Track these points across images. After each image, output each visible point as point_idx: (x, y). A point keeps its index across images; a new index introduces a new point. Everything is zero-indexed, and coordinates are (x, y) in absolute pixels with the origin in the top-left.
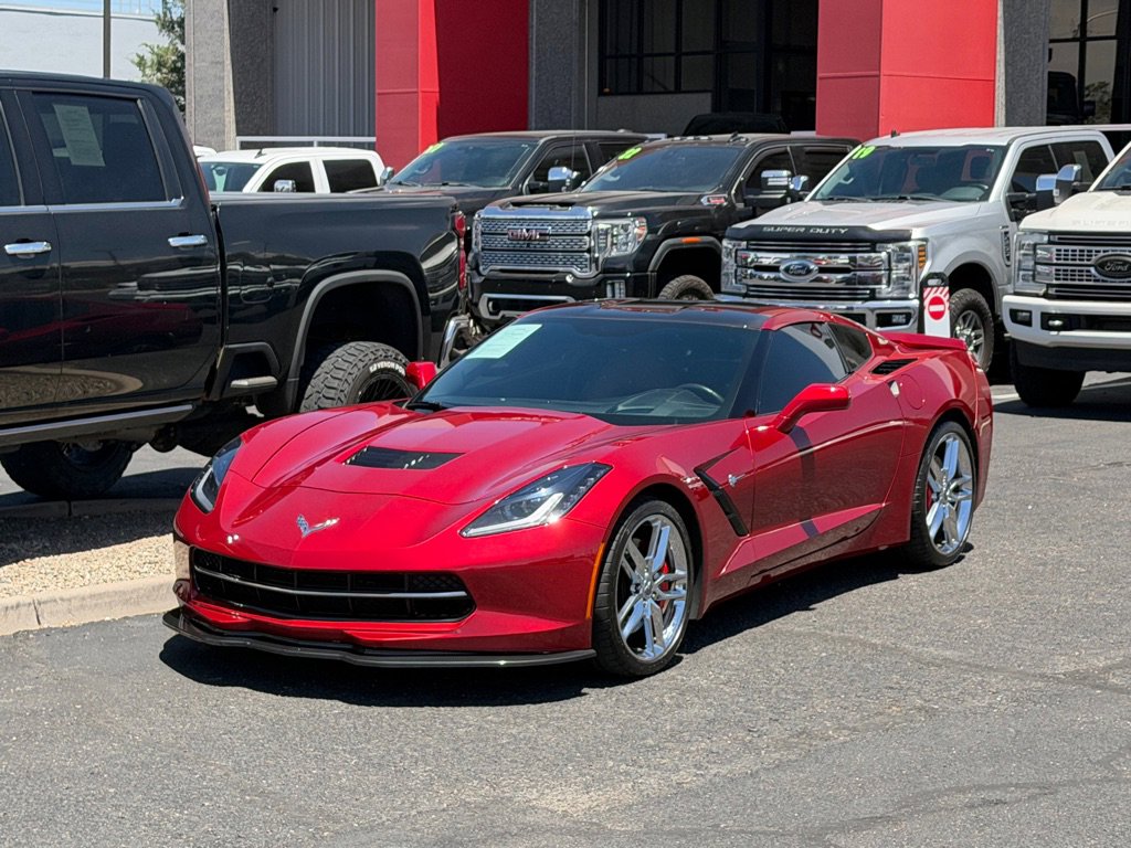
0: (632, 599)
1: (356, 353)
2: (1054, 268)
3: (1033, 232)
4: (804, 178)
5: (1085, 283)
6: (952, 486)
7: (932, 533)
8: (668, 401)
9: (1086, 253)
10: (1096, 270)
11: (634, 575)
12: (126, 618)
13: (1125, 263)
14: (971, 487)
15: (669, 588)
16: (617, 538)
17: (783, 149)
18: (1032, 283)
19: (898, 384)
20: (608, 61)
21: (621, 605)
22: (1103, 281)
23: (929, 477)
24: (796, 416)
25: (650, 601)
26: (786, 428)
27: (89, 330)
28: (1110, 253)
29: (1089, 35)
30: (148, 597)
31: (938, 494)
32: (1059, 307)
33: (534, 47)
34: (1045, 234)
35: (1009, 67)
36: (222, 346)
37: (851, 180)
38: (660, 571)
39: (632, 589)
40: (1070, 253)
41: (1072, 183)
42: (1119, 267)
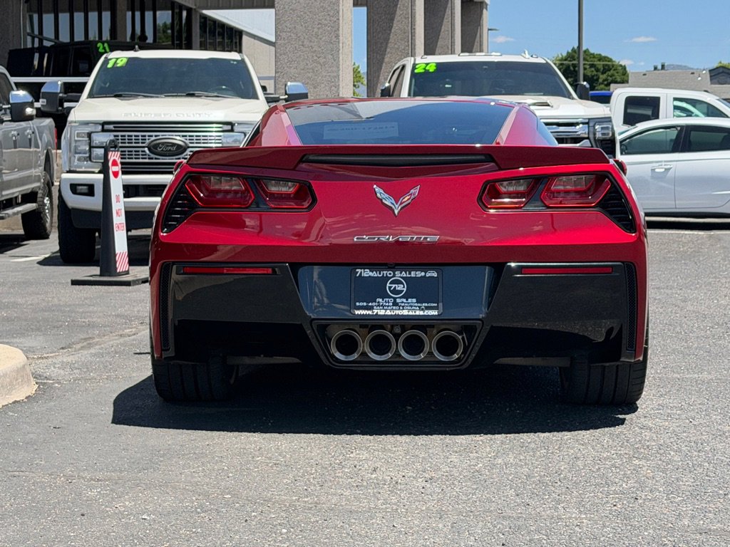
10: (149, 150)
13: (174, 144)
18: (87, 163)
22: (156, 159)
28: (161, 137)
34: (100, 124)
40: (126, 138)
41: (57, 94)
42: (169, 148)
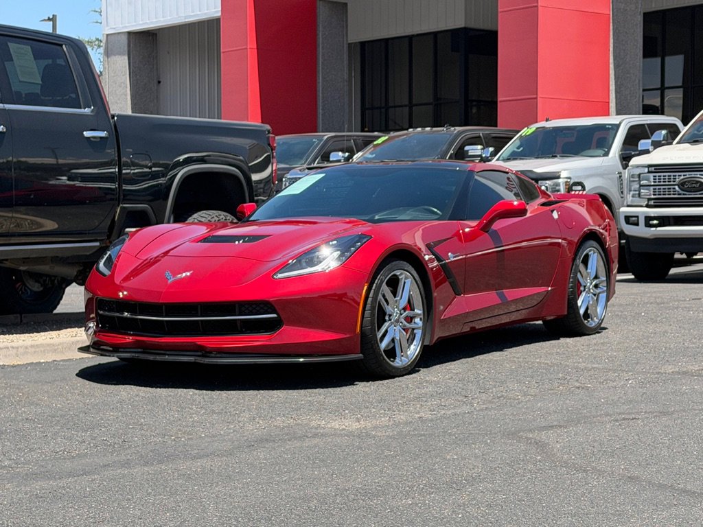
0: (386, 324)
1: (207, 216)
2: (652, 188)
3: (638, 166)
4: (491, 149)
5: (672, 196)
6: (594, 283)
7: (582, 311)
8: (408, 212)
9: (672, 177)
10: (679, 187)
11: (388, 309)
12: (55, 361)
13: (698, 182)
14: (605, 285)
15: (411, 321)
16: (376, 282)
17: (477, 135)
18: (638, 199)
19: (558, 212)
20: (367, 111)
21: (379, 328)
22: (684, 194)
23: (579, 275)
24: (491, 222)
25: (398, 328)
26: (485, 228)
27: (32, 197)
28: (688, 176)
29: (666, 85)
30: (69, 349)
31: (585, 287)
32: (656, 212)
33: (321, 95)
34: (646, 167)
35: (618, 95)
36: (118, 206)
37: (521, 149)
38: (405, 309)
39: (387, 318)
40: (662, 177)
41: (661, 141)
42: (694, 185)
